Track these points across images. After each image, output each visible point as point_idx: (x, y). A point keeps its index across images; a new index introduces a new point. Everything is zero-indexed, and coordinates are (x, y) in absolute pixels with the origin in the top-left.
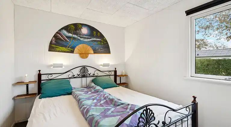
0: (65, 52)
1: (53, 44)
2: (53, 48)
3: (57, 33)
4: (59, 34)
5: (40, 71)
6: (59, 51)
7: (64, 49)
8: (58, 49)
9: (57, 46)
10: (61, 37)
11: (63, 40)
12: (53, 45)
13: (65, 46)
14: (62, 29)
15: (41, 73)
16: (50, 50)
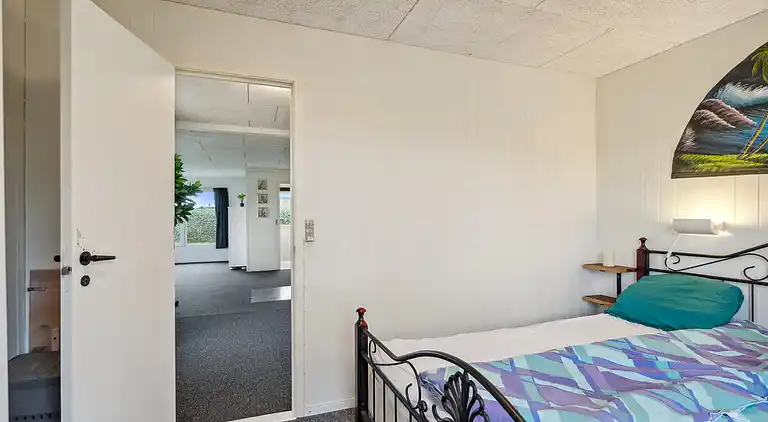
0: (733, 172)
1: (687, 152)
2: (686, 164)
3: (702, 106)
4: (710, 108)
5: (643, 240)
6: (708, 174)
7: (729, 160)
8: (705, 167)
9: (703, 157)
10: (716, 118)
11: (725, 128)
12: (685, 157)
13: (737, 149)
14: (722, 83)
15: (649, 246)
16: (675, 175)
